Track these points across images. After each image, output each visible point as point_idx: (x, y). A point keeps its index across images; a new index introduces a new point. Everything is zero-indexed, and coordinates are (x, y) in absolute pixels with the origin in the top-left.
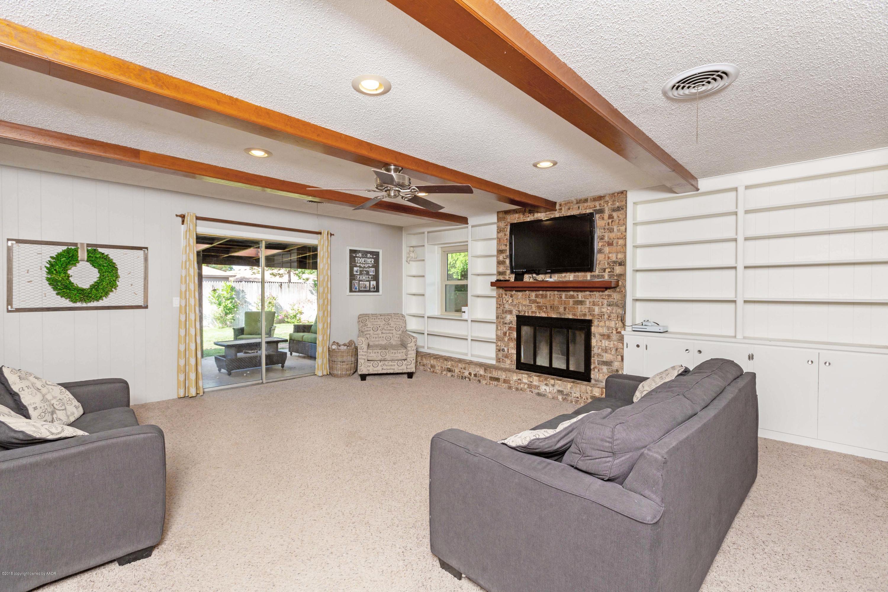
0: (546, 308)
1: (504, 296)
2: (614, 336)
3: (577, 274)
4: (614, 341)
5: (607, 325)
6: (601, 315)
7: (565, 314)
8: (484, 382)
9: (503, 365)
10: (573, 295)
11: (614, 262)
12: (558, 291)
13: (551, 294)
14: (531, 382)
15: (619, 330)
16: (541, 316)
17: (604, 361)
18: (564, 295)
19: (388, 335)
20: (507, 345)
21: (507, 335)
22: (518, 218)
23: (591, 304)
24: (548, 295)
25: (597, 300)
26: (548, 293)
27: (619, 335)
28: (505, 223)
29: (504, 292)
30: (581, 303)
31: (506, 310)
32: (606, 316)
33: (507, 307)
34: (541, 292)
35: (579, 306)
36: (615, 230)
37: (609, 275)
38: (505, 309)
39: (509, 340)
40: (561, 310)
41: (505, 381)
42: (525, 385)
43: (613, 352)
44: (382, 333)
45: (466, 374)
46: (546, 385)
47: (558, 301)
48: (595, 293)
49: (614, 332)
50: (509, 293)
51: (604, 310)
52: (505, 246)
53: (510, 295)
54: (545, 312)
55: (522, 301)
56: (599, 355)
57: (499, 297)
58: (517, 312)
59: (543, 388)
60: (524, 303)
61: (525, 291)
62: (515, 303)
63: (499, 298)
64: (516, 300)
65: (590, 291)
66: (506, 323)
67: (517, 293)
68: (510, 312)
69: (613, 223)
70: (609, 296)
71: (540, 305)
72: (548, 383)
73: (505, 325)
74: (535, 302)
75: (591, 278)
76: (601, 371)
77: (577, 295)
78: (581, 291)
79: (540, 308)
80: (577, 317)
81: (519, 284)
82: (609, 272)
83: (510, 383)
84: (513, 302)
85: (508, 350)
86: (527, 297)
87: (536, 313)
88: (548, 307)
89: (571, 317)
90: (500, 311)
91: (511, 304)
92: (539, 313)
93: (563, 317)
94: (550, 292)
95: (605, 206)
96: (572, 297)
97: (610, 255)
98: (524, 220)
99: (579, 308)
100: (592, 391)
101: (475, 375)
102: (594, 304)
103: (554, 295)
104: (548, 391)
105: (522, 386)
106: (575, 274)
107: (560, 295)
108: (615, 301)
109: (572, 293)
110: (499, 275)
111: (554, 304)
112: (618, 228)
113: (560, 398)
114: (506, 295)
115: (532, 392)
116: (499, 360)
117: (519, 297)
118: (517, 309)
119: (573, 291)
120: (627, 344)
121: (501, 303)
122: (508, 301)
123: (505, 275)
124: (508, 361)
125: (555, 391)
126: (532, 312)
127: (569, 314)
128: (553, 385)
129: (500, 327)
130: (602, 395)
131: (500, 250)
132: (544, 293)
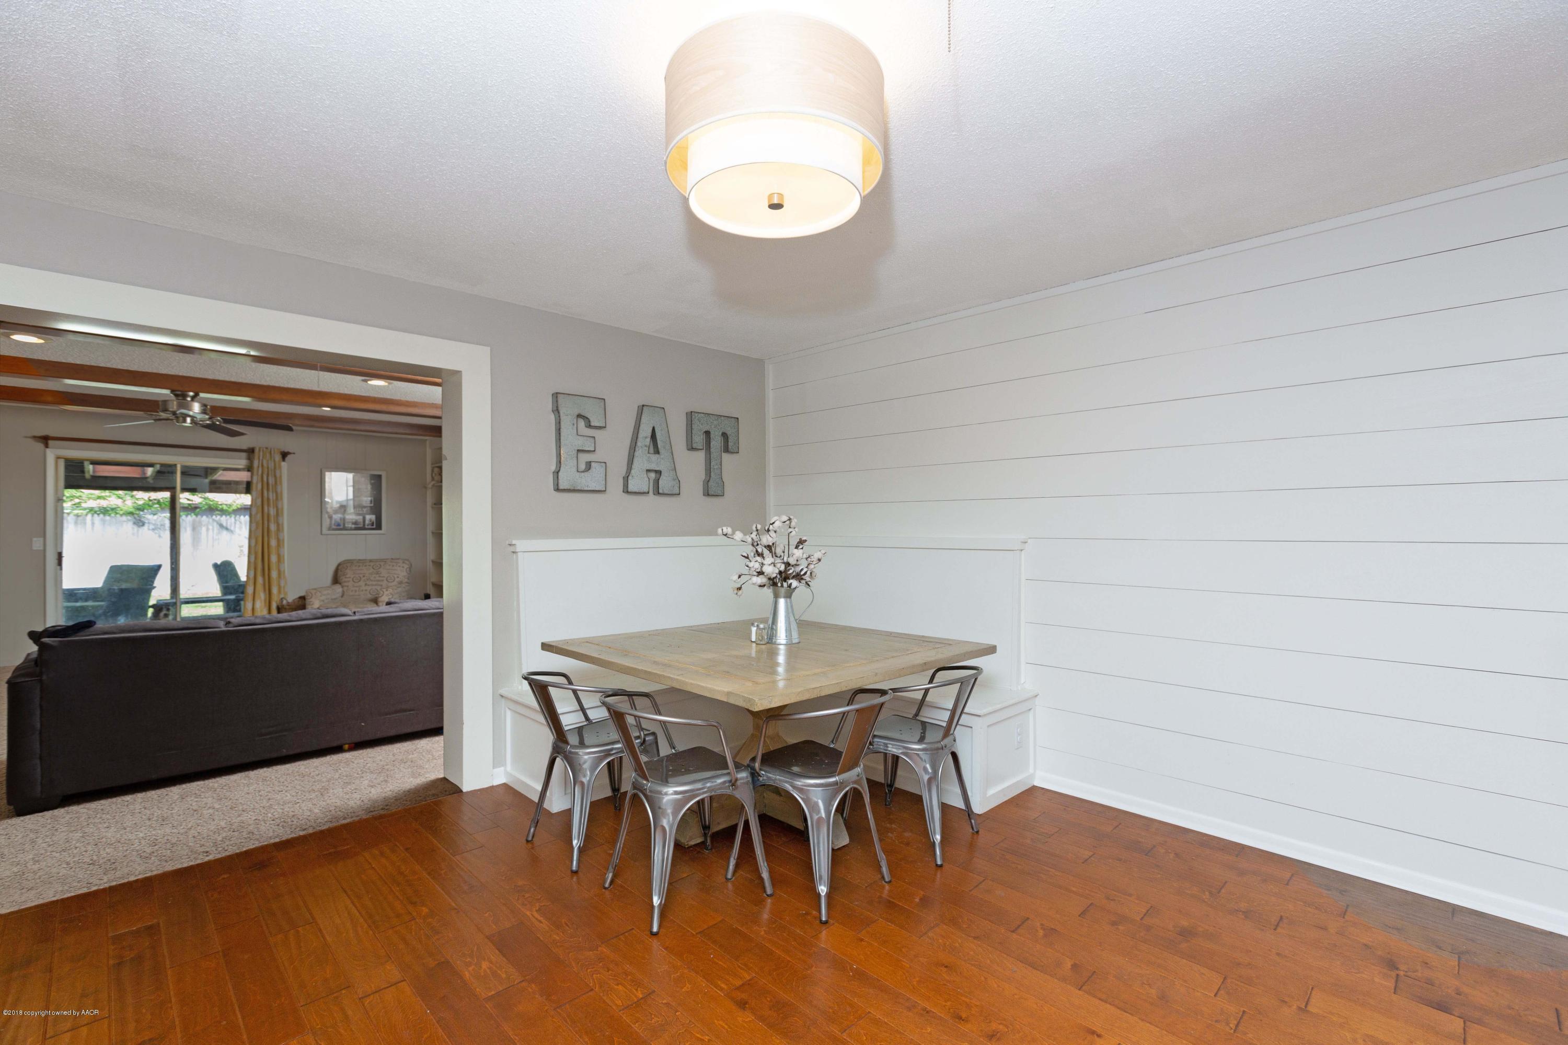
19: (374, 587)
44: (366, 585)
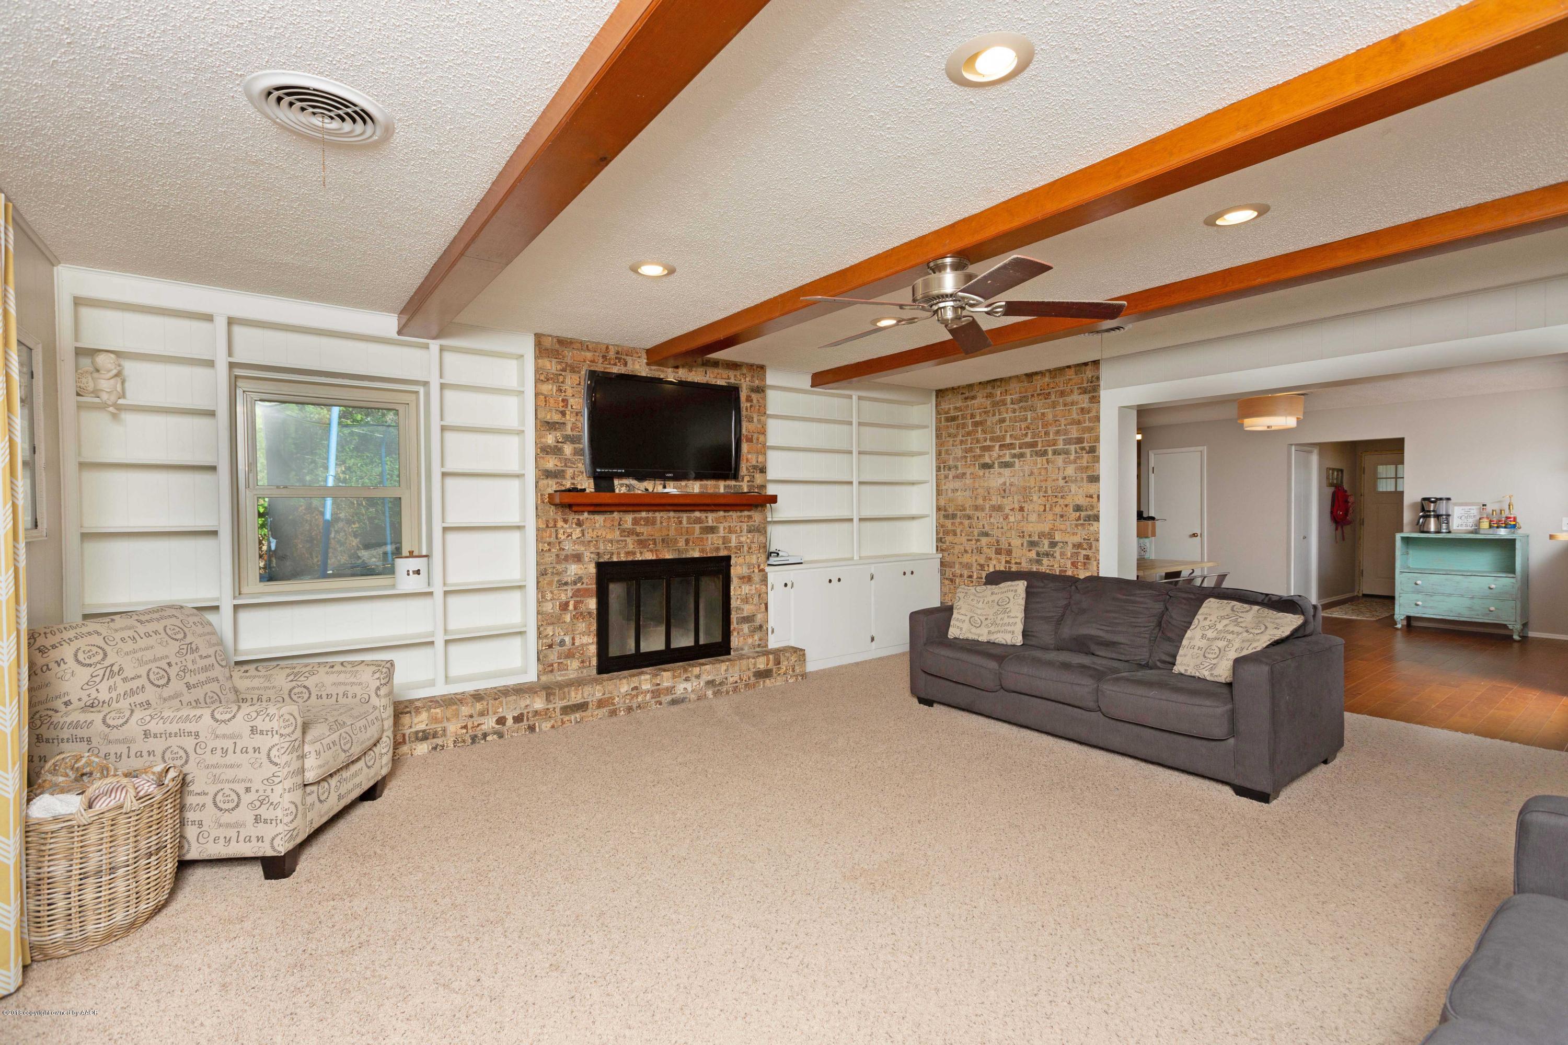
0: (655, 543)
1: (560, 523)
2: (757, 577)
3: (705, 482)
4: (756, 584)
5: (747, 561)
6: (739, 548)
7: (687, 550)
8: (546, 726)
9: (561, 675)
10: (700, 518)
11: (755, 467)
12: (675, 511)
13: (662, 517)
14: (659, 685)
15: (762, 567)
16: (644, 559)
17: (743, 618)
18: (685, 516)
20: (571, 631)
21: (571, 607)
22: (591, 361)
23: (726, 531)
24: (658, 519)
25: (735, 524)
26: (658, 515)
27: (761, 573)
28: (560, 363)
29: (559, 517)
30: (712, 530)
31: (566, 556)
32: (746, 548)
33: (569, 547)
34: (644, 514)
35: (710, 536)
36: (755, 420)
37: (748, 486)
38: (564, 553)
39: (574, 617)
40: (681, 544)
41: (601, 704)
42: (645, 696)
43: (756, 600)
45: (489, 723)
46: (687, 679)
47: (676, 529)
48: (731, 513)
49: (756, 571)
50: (573, 517)
51: (743, 539)
52: (560, 416)
53: (575, 520)
54: (651, 551)
55: (604, 533)
56: (738, 608)
57: (547, 526)
58: (593, 556)
59: (682, 687)
60: (609, 537)
61: (612, 512)
62: (588, 537)
63: (548, 530)
64: (590, 530)
65: (725, 511)
66: (566, 584)
67: (592, 517)
68: (578, 558)
69: (752, 409)
70: (750, 517)
71: (641, 538)
72: (689, 675)
73: (565, 588)
74: (631, 532)
75: (725, 489)
76: (741, 633)
77: (706, 517)
78: (712, 511)
79: (642, 543)
80: (707, 554)
81: (605, 497)
82: (748, 481)
83: (613, 704)
84: (583, 535)
85: (573, 639)
86: (616, 523)
87: (634, 553)
88: (657, 541)
89: (696, 554)
90: (550, 558)
91: (579, 541)
92: (641, 553)
93: (684, 556)
94: (662, 514)
95: (743, 380)
96: (698, 521)
97: (749, 456)
98: (605, 368)
99: (709, 539)
100: (755, 664)
101: (518, 719)
102: (730, 532)
103: (669, 518)
104: (690, 689)
105: (640, 699)
106: (702, 483)
107: (678, 518)
108: (757, 524)
109: (697, 514)
110: (547, 477)
111: (668, 535)
112: (759, 418)
113: (710, 693)
114: (566, 521)
115: (660, 704)
116: (550, 668)
117: (597, 525)
118: (593, 549)
119: (700, 511)
120: (773, 586)
121: (553, 539)
122: (570, 535)
123: (564, 478)
124: (574, 664)
125: (702, 684)
126: (628, 553)
127: (693, 549)
128: (698, 677)
129: (552, 592)
130: (767, 665)
131: (548, 423)
132: (650, 515)
